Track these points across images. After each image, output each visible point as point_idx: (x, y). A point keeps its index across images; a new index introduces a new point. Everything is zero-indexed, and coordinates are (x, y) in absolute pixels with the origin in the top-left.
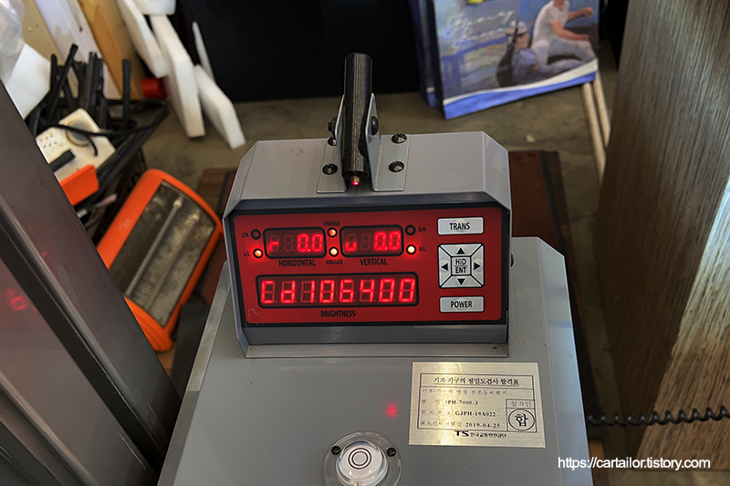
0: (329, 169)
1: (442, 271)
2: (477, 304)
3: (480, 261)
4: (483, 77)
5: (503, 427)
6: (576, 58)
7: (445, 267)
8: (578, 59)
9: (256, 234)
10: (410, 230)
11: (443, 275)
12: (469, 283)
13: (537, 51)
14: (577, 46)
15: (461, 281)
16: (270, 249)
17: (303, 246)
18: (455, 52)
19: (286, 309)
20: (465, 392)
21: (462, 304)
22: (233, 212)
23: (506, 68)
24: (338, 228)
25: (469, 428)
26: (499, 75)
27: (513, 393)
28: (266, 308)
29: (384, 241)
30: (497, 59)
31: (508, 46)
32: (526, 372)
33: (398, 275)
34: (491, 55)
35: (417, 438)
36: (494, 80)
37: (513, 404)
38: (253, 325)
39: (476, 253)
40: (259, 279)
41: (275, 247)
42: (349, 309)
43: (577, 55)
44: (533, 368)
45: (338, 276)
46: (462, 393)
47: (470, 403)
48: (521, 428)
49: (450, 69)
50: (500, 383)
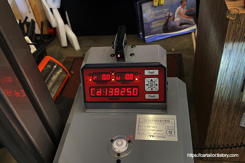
0: (112, 55)
1: (146, 86)
2: (157, 96)
3: (158, 83)
4: (158, 30)
5: (165, 135)
6: (189, 24)
7: (147, 85)
8: (190, 24)
9: (90, 74)
10: (136, 74)
11: (146, 87)
12: (154, 90)
13: (176, 22)
14: (189, 20)
15: (152, 89)
16: (94, 78)
17: (104, 78)
18: (149, 22)
19: (98, 97)
20: (153, 124)
21: (152, 96)
22: (84, 68)
23: (166, 27)
24: (115, 73)
25: (154, 135)
26: (163, 29)
27: (168, 124)
28: (92, 97)
29: (128, 77)
30: (163, 24)
31: (166, 20)
32: (172, 118)
33: (132, 87)
34: (161, 23)
35: (138, 137)
36: (162, 31)
37: (168, 128)
38: (88, 102)
39: (156, 81)
40: (90, 88)
41: (95, 78)
42: (117, 97)
43: (190, 23)
44: (175, 117)
45: (114, 87)
46: (152, 124)
47: (155, 127)
48: (170, 135)
49: (147, 27)
50: (164, 121)
